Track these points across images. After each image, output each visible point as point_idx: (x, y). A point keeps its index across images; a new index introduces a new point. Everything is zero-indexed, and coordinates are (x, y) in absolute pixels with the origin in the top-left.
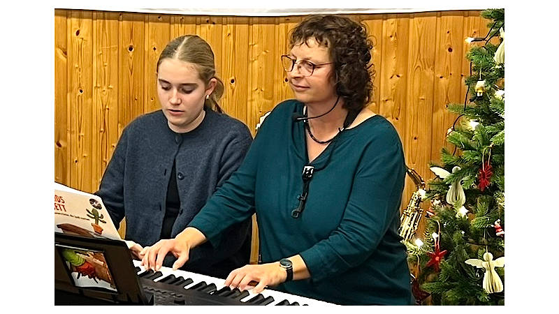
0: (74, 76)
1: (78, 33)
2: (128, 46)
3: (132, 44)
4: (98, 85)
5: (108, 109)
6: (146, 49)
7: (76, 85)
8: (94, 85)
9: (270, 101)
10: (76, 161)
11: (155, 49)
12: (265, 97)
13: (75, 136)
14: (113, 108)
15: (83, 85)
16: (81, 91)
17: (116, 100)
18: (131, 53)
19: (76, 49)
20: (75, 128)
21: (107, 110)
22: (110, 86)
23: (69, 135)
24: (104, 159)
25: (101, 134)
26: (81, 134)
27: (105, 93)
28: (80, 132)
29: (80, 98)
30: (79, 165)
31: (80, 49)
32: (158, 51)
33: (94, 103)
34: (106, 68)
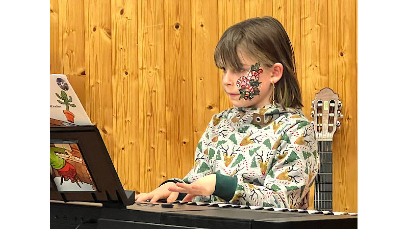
0: (119, 57)
1: (122, 12)
2: (174, 24)
3: (178, 22)
4: (144, 67)
5: (155, 91)
6: (193, 27)
7: (120, 67)
8: (140, 66)
9: (325, 78)
10: (123, 149)
11: (202, 26)
12: (320, 73)
13: (121, 121)
14: (160, 89)
15: (129, 67)
16: (127, 73)
17: (163, 82)
18: (177, 31)
19: (120, 30)
20: (121, 113)
21: (153, 93)
22: (157, 67)
23: (114, 120)
24: (152, 145)
25: (148, 118)
26: (127, 119)
27: (151, 74)
28: (126, 117)
29: (125, 81)
30: (126, 152)
31: (124, 29)
32: (206, 28)
33: (140, 85)
34: (152, 47)
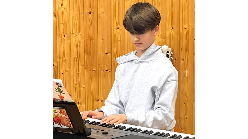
0: (60, 27)
1: (62, 5)
2: (89, 12)
3: (91, 11)
4: (73, 33)
5: (79, 45)
6: (99, 13)
7: (61, 33)
8: (71, 33)
9: (164, 40)
10: (63, 73)
11: (103, 13)
12: (162, 37)
13: (62, 60)
14: (82, 44)
15: (65, 33)
16: (64, 36)
17: (83, 40)
18: (90, 15)
19: (61, 14)
20: (62, 56)
21: (78, 46)
22: (80, 33)
23: (58, 59)
24: (78, 72)
25: (76, 58)
26: (65, 59)
27: (77, 37)
28: (64, 58)
29: (64, 40)
30: (64, 75)
31: (63, 14)
32: (105, 14)
33: (72, 41)
34: (78, 23)
